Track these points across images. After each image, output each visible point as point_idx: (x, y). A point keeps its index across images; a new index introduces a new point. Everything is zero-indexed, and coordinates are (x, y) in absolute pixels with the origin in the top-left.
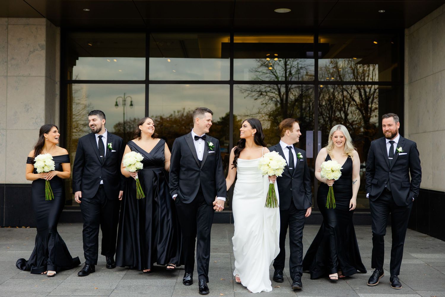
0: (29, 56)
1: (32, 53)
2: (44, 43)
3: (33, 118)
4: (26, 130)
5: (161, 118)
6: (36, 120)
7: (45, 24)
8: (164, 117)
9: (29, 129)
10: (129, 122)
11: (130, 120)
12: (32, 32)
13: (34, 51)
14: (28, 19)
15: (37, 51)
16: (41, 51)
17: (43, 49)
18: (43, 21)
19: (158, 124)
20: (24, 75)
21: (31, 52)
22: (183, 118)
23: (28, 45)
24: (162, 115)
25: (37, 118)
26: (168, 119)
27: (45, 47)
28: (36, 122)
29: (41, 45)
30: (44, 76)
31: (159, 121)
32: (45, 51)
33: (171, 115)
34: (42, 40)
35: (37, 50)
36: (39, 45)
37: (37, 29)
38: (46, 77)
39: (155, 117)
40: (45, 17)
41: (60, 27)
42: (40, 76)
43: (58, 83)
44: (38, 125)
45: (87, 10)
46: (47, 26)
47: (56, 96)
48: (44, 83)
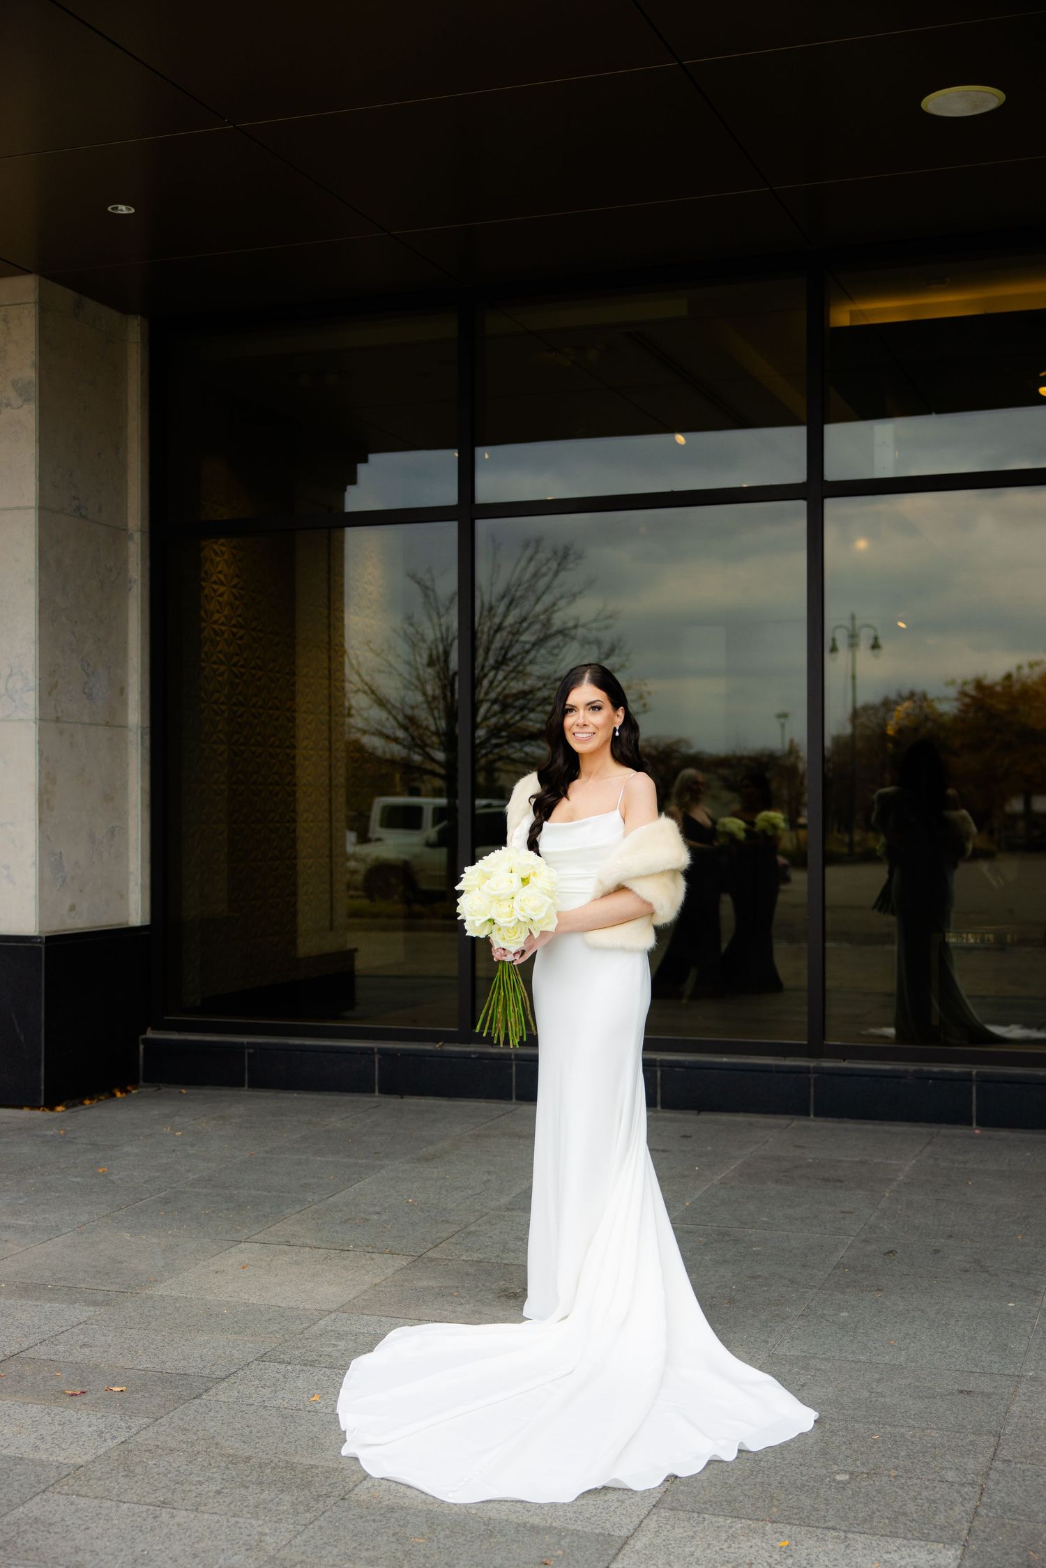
2: (30, 374)
5: (979, 685)
6: (7, 681)
7: (32, 297)
8: (987, 682)
15: (9, 408)
16: (22, 406)
17: (26, 401)
18: (25, 287)
19: (967, 705)
25: (10, 676)
27: (34, 391)
28: (6, 689)
29: (20, 385)
30: (30, 508)
32: (33, 407)
34: (24, 364)
35: (8, 405)
36: (14, 384)
37: (5, 320)
38: (46, 510)
40: (30, 273)
41: (139, 317)
42: (19, 508)
43: (137, 537)
44: (14, 701)
45: (123, 209)
46: (45, 308)
47: (130, 590)
48: (34, 533)
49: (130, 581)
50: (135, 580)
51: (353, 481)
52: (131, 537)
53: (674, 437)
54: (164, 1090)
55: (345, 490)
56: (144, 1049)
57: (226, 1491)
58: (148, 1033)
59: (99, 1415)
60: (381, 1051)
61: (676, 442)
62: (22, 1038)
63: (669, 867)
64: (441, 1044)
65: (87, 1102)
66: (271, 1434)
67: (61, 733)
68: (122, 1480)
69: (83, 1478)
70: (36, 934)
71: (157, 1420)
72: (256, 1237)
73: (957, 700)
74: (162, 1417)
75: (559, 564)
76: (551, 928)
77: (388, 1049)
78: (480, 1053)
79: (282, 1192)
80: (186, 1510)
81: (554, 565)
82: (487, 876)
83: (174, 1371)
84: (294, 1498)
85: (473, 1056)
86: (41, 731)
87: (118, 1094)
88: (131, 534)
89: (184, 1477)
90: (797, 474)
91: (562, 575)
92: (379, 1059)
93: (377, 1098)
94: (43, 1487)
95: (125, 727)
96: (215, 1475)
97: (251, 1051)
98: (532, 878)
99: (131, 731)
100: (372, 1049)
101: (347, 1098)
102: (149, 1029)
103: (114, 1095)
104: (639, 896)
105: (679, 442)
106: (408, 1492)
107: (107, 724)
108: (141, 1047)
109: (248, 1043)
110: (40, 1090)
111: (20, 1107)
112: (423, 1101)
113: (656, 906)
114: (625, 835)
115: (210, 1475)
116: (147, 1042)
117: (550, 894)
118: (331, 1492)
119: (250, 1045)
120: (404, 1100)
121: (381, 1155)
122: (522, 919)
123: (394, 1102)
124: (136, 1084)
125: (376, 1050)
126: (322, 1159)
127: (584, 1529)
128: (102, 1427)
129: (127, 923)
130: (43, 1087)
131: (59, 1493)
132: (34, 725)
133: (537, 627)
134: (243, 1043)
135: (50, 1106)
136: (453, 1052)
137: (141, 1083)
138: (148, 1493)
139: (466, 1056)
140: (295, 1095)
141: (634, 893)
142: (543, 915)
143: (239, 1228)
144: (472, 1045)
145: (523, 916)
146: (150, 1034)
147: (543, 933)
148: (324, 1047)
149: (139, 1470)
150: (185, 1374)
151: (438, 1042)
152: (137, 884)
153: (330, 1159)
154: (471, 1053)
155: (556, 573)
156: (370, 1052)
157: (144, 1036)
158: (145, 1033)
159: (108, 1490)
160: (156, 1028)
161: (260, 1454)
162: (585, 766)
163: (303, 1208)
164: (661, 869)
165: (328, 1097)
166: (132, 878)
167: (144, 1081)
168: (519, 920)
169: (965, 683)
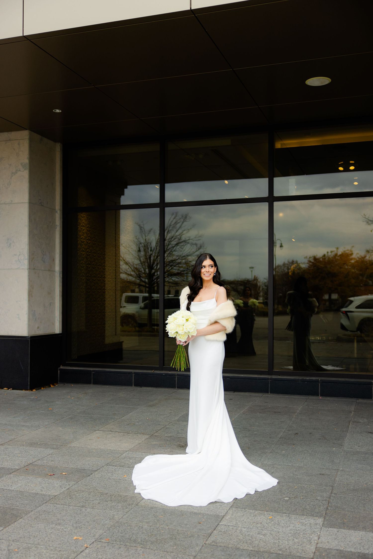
0: (11, 178)
1: (14, 175)
2: (27, 161)
3: (16, 255)
4: (9, 269)
6: (19, 257)
7: (27, 137)
8: (317, 257)
9: (12, 269)
10: (288, 264)
11: (289, 262)
12: (14, 149)
13: (16, 172)
14: (10, 133)
15: (20, 172)
16: (24, 171)
17: (25, 169)
18: (26, 134)
19: (311, 265)
20: (6, 203)
21: (13, 173)
22: (337, 257)
23: (10, 165)
24: (315, 255)
25: (20, 255)
26: (321, 259)
27: (28, 166)
28: (18, 259)
29: (23, 164)
30: (26, 203)
31: (312, 262)
32: (28, 171)
33: (324, 255)
34: (25, 158)
35: (20, 170)
36: (21, 164)
37: (19, 144)
38: (31, 203)
39: (308, 257)
40: (27, 129)
41: (60, 143)
42: (23, 203)
43: (59, 212)
44: (21, 263)
45: (58, 111)
46: (31, 140)
47: (56, 228)
48: (27, 210)
49: (56, 226)
50: (58, 225)
51: (123, 194)
52: (57, 212)
53: (224, 181)
54: (66, 385)
55: (121, 197)
56: (60, 372)
57: (101, 503)
58: (61, 367)
59: (59, 481)
60: (135, 373)
61: (225, 182)
62: (23, 368)
63: (231, 316)
64: (153, 371)
65: (42, 388)
66: (113, 487)
67: (35, 273)
68: (69, 500)
69: (57, 499)
70: (27, 336)
71: (77, 482)
72: (101, 429)
73: (308, 263)
74: (79, 482)
75: (184, 220)
76: (195, 334)
77: (137, 372)
78: (166, 374)
79: (107, 416)
80: (90, 508)
81: (182, 220)
82: (175, 319)
83: (81, 468)
84: (122, 505)
85: (164, 374)
86: (29, 273)
87: (52, 386)
88: (57, 211)
89: (88, 499)
90: (265, 194)
91: (185, 223)
92: (134, 375)
93: (133, 388)
94: (45, 501)
95: (55, 271)
96: (97, 498)
97: (94, 373)
98: (189, 319)
99: (56, 272)
100: (132, 372)
101: (124, 387)
102: (61, 366)
103: (51, 386)
104: (221, 325)
105: (226, 183)
106: (156, 503)
107: (49, 270)
108: (59, 371)
109: (93, 370)
110: (28, 384)
111: (22, 390)
112: (148, 388)
113: (227, 328)
114: (217, 306)
115: (96, 498)
116: (61, 370)
117: (195, 324)
118: (133, 503)
119: (93, 371)
120: (142, 388)
121: (137, 404)
122: (186, 332)
123: (139, 389)
124: (57, 383)
125: (133, 373)
126: (118, 406)
127: (211, 513)
128: (61, 484)
129: (55, 333)
130: (29, 384)
131: (50, 503)
132: (27, 270)
133: (176, 240)
134: (91, 370)
135: (31, 389)
136: (157, 373)
137: (59, 383)
138: (77, 503)
139: (161, 375)
140: (107, 386)
141: (220, 324)
142: (193, 330)
143: (95, 426)
144: (163, 371)
145: (187, 331)
146: (62, 367)
147: (192, 336)
148: (117, 371)
149: (74, 497)
150: (84, 469)
151: (152, 370)
152: (58, 320)
153: (121, 406)
154: (163, 373)
155: (183, 223)
156: (131, 373)
157: (59, 368)
158: (60, 367)
159: (65, 502)
160: (63, 366)
161: (110, 492)
162: (205, 285)
163: (115, 420)
164: (229, 316)
165: (118, 387)
166: (56, 318)
167: (60, 382)
168: (185, 332)
169: (310, 258)
